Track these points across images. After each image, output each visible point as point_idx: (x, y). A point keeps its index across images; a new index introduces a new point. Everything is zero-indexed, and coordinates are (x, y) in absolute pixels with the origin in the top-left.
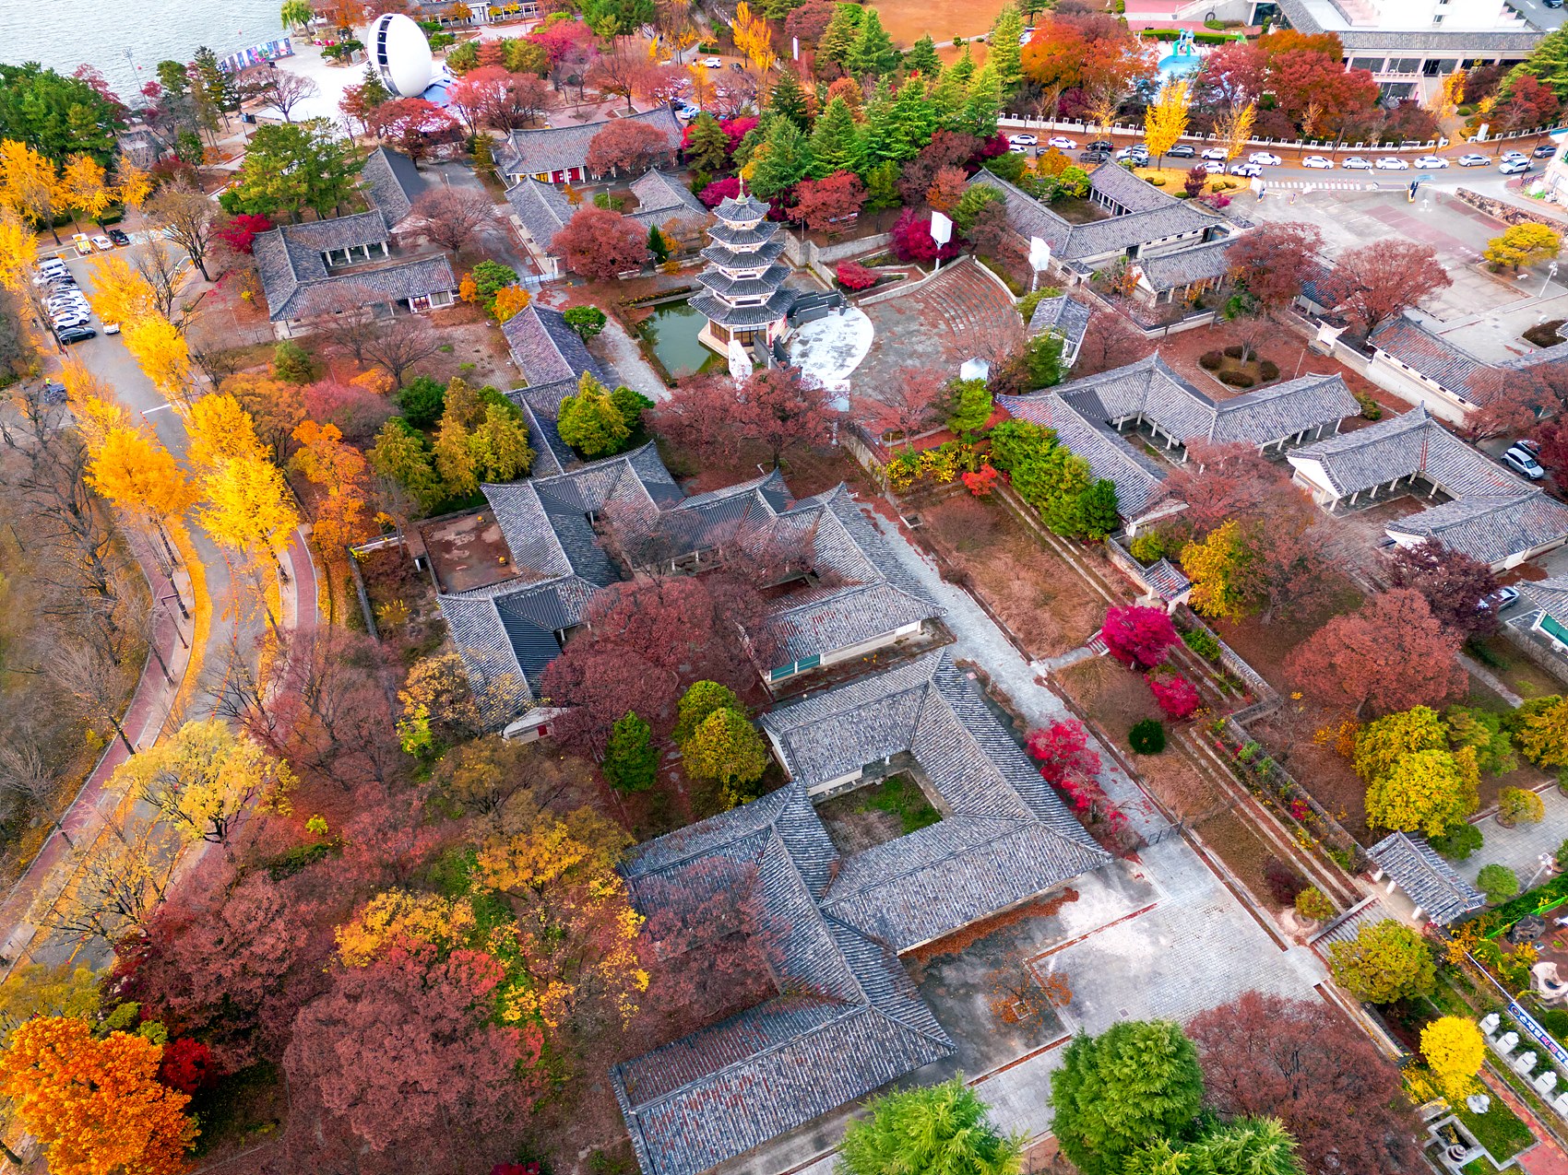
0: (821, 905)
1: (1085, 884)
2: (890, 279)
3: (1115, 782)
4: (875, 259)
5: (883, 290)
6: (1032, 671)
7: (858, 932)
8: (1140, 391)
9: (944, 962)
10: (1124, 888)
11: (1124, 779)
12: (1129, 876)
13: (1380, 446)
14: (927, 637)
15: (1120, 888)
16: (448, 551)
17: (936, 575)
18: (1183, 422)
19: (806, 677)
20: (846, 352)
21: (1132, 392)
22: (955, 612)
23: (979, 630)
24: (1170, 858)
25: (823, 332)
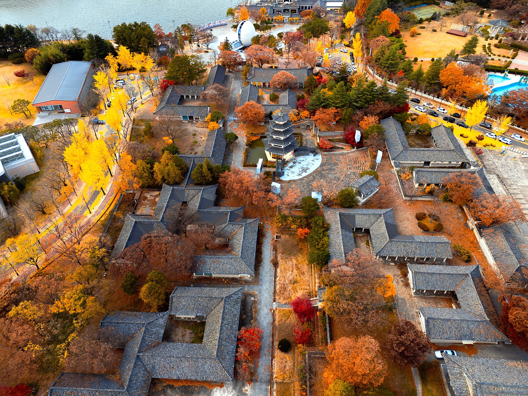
0: (139, 354)
1: (228, 384)
2: (338, 148)
3: (266, 355)
4: (337, 139)
5: (334, 151)
6: (272, 305)
7: (145, 367)
8: (373, 221)
9: (170, 387)
10: (238, 392)
11: (269, 355)
12: (244, 389)
13: (442, 276)
14: (250, 279)
15: (237, 391)
16: (144, 200)
17: (270, 260)
18: (378, 238)
19: (205, 278)
20: (304, 170)
21: (369, 220)
22: (266, 274)
23: (267, 284)
24: (261, 389)
25: (303, 160)
